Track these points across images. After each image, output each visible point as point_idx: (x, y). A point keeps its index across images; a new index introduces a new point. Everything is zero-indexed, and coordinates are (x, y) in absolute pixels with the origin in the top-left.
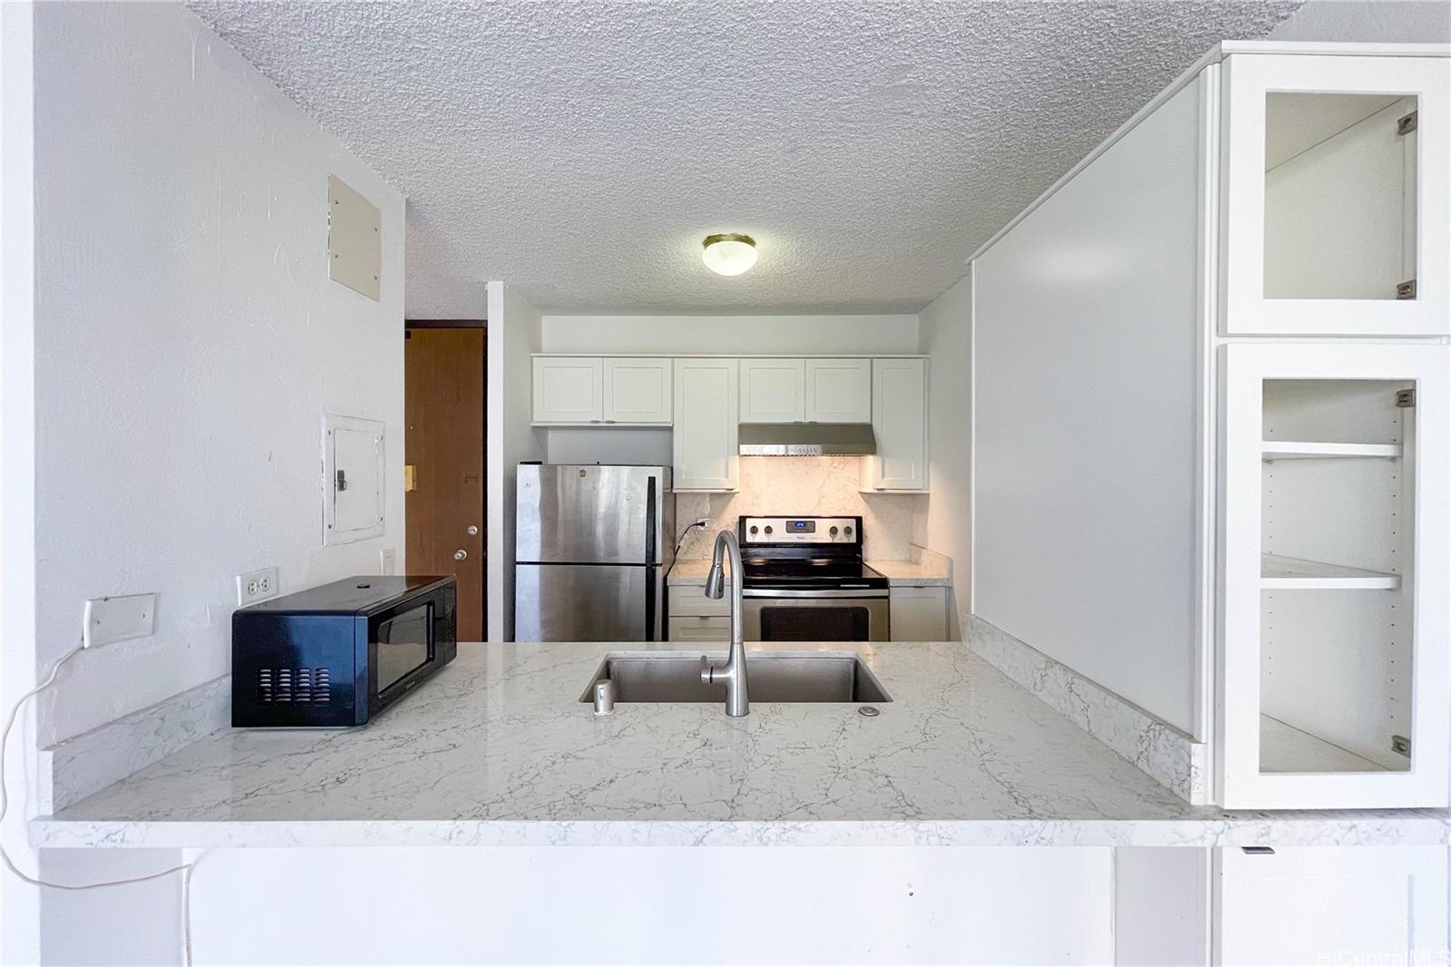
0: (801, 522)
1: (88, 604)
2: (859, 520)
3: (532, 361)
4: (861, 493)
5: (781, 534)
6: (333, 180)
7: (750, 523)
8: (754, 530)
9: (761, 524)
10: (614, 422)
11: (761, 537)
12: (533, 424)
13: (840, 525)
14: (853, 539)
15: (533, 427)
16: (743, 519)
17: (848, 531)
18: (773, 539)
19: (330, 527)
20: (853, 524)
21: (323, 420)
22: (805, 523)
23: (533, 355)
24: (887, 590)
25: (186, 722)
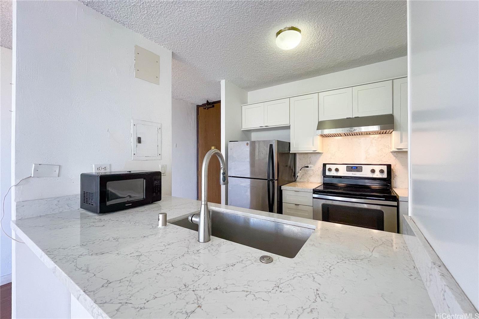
0: (355, 167)
1: (34, 165)
2: (389, 167)
3: (242, 107)
4: (391, 152)
5: (343, 172)
6: (136, 46)
7: (328, 167)
8: (330, 170)
9: (333, 167)
11: (333, 173)
12: (242, 130)
13: (377, 168)
14: (385, 176)
16: (325, 165)
17: (382, 171)
18: (339, 174)
19: (134, 154)
20: (385, 168)
21: (132, 121)
22: (357, 167)
23: (242, 105)
24: (396, 203)
25: (68, 204)
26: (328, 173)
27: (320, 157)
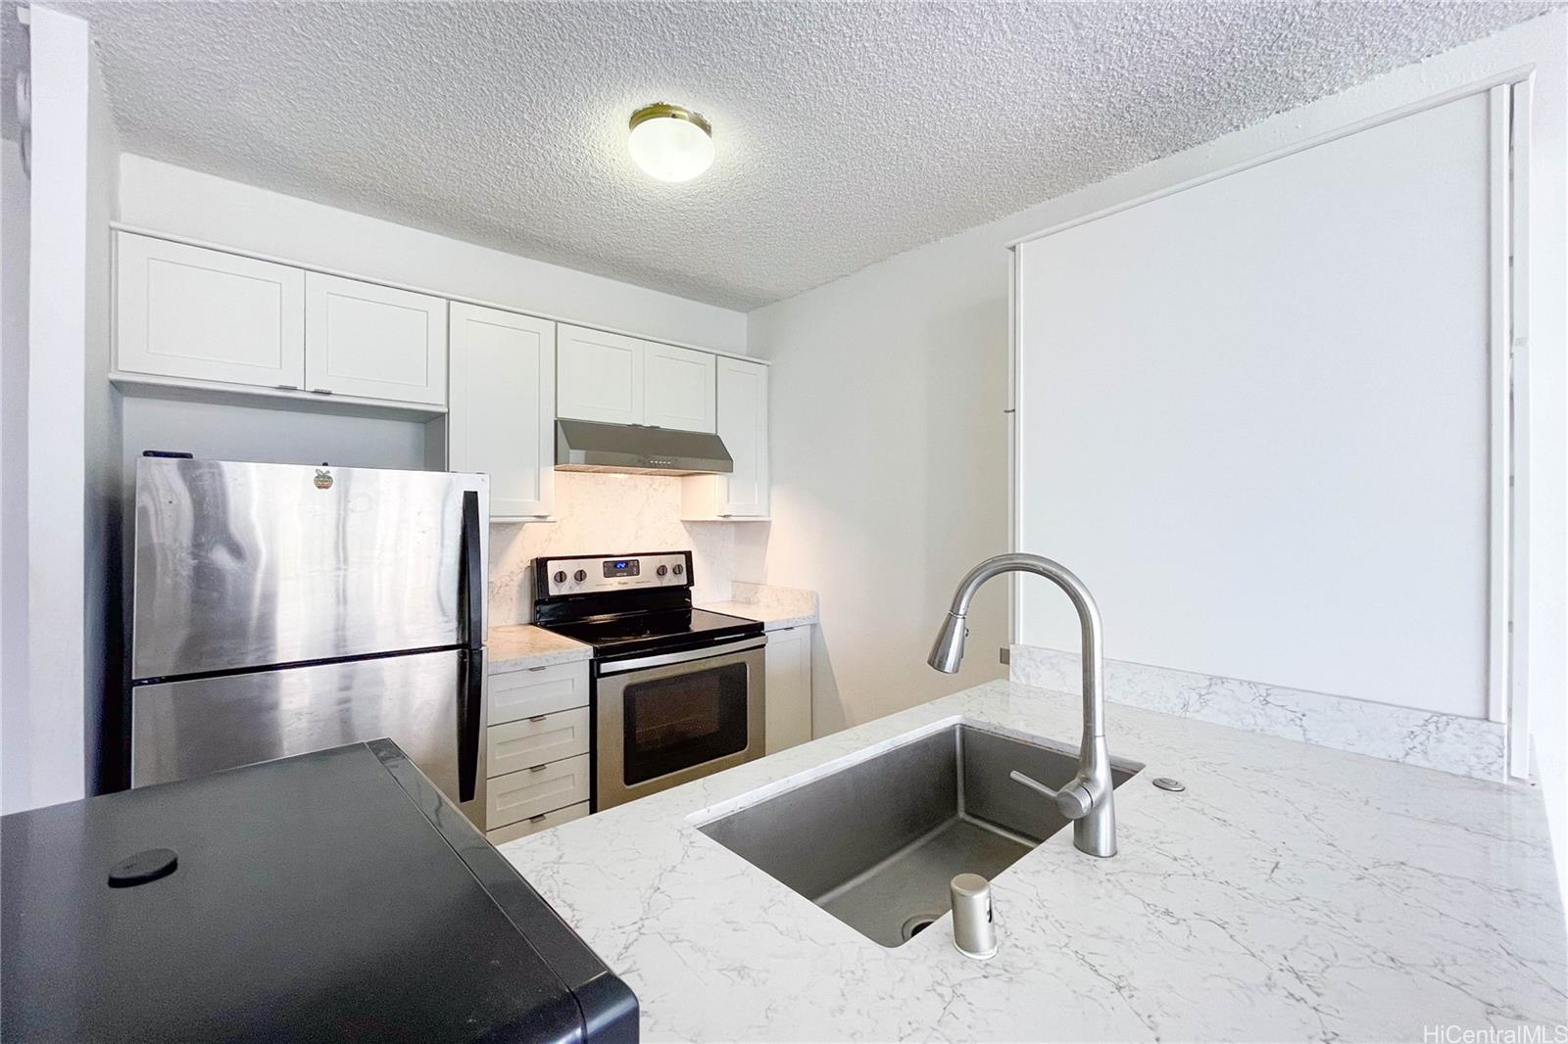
0: (622, 562)
2: (688, 555)
3: (115, 236)
4: (682, 521)
5: (597, 581)
7: (553, 568)
8: (560, 577)
9: (569, 568)
10: (329, 393)
11: (568, 588)
12: (113, 376)
13: (669, 562)
14: (682, 580)
15: (112, 383)
16: (539, 563)
17: (677, 570)
18: (585, 588)
20: (682, 560)
22: (627, 562)
23: (116, 226)
26: (554, 590)
27: (515, 535)
